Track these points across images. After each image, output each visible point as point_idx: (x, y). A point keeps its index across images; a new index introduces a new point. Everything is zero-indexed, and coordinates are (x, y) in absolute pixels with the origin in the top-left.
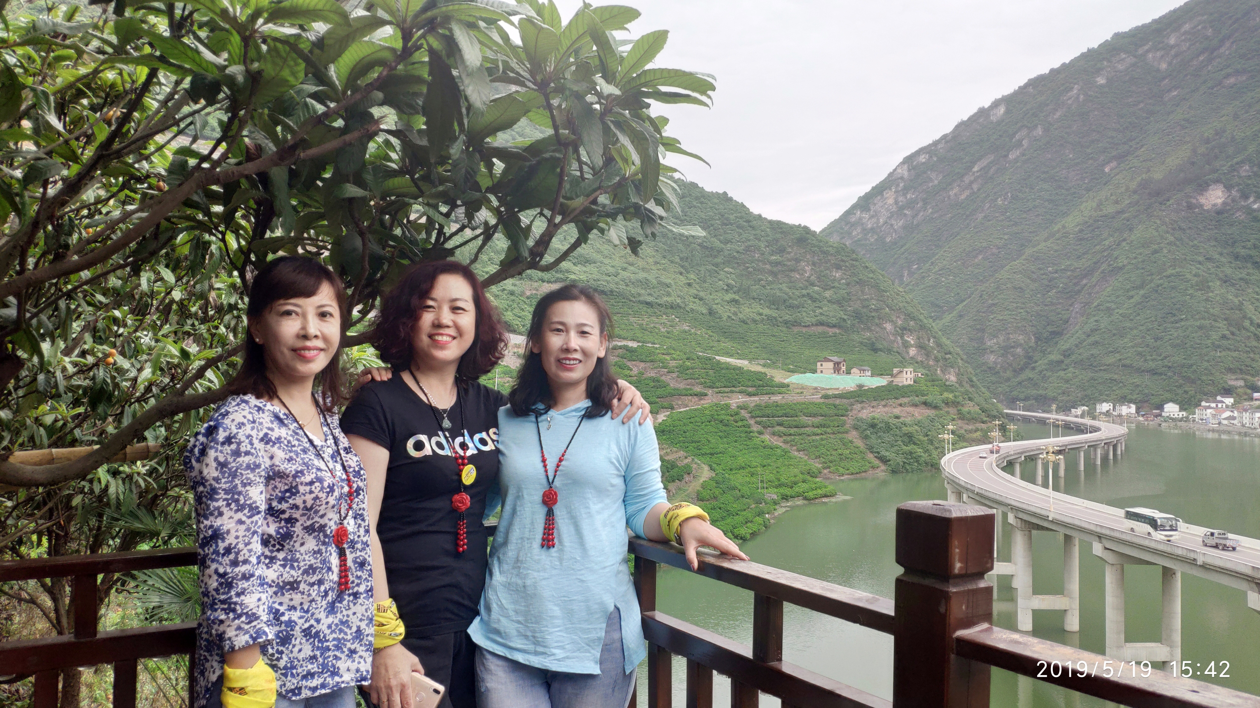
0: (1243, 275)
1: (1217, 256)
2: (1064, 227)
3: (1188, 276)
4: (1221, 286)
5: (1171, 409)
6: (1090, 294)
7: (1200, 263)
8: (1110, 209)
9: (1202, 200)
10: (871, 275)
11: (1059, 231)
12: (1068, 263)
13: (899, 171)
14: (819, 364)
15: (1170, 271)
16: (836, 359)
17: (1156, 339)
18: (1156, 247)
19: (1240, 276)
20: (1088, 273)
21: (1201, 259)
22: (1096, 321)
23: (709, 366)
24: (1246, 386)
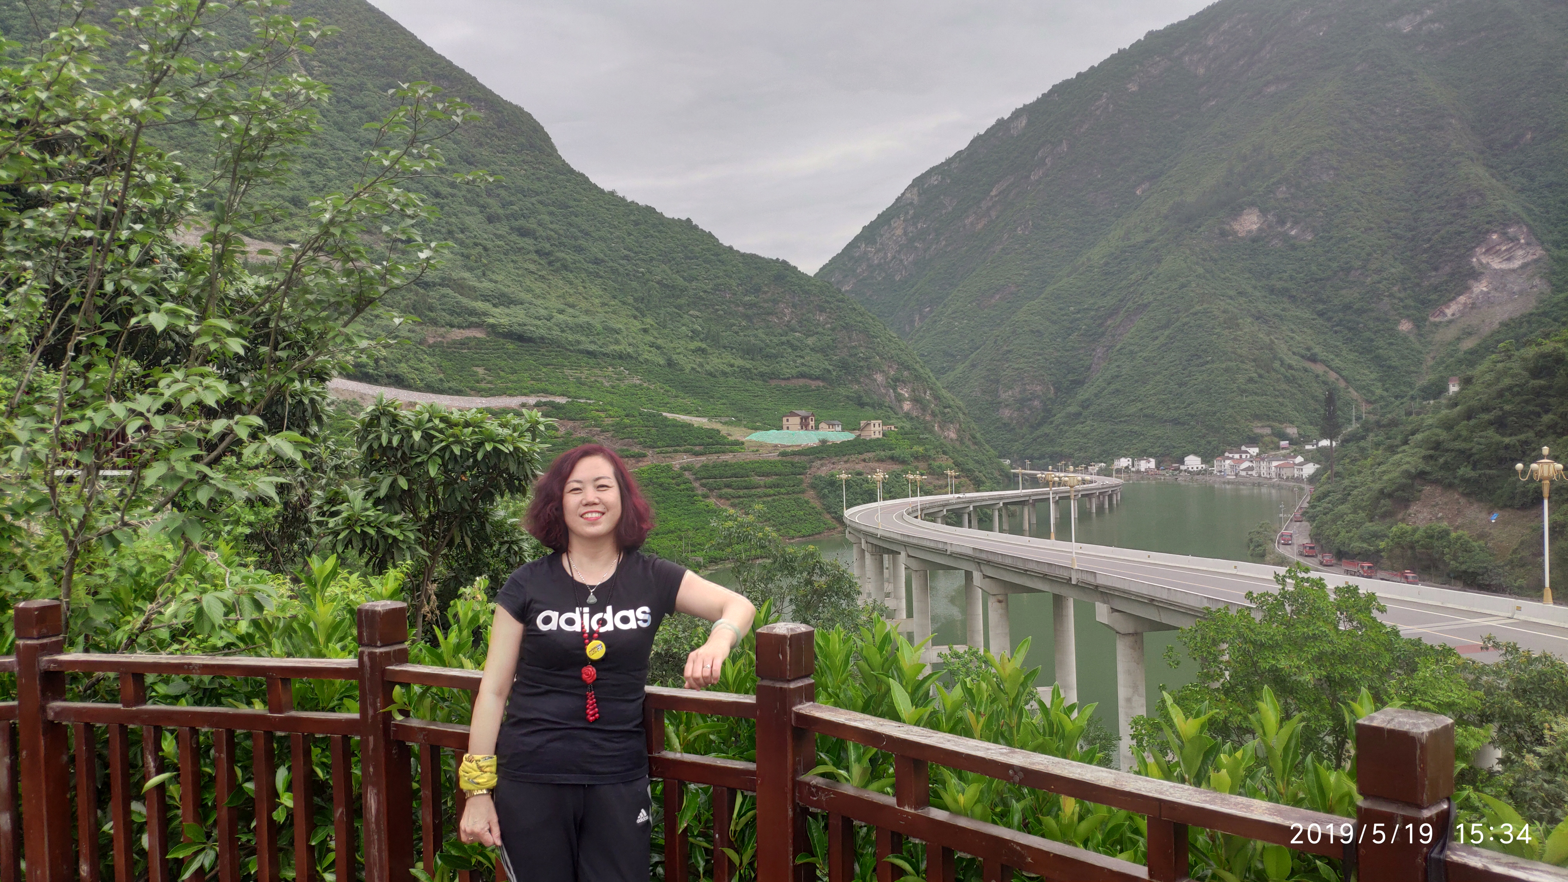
0: (1278, 311)
1: (1250, 290)
2: (1089, 259)
3: (1216, 313)
4: (1252, 323)
5: (1193, 462)
6: (1113, 336)
7: (1231, 298)
8: (1140, 238)
9: (1237, 227)
10: (859, 319)
11: (1083, 263)
12: (1092, 301)
13: (908, 195)
14: (785, 419)
15: (1198, 308)
16: (803, 413)
17: (1180, 385)
18: (1183, 280)
19: (1275, 311)
20: (1113, 312)
21: (1232, 293)
22: (1118, 366)
23: (651, 424)
24: (1273, 434)
